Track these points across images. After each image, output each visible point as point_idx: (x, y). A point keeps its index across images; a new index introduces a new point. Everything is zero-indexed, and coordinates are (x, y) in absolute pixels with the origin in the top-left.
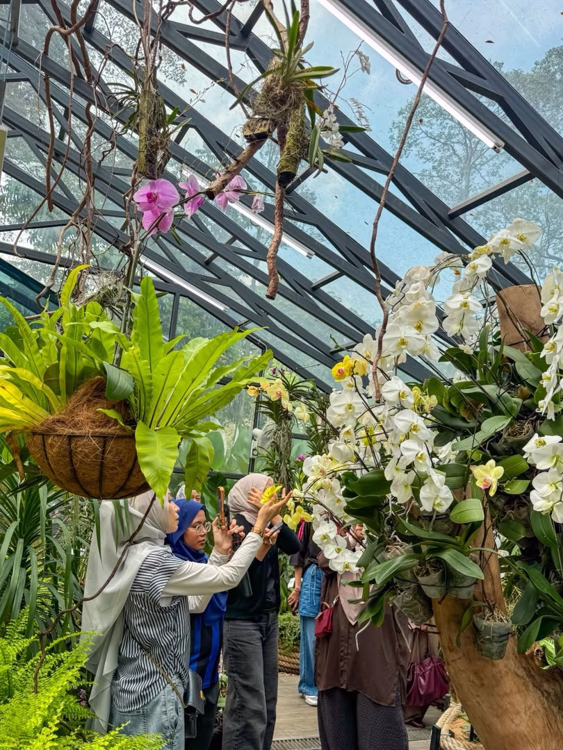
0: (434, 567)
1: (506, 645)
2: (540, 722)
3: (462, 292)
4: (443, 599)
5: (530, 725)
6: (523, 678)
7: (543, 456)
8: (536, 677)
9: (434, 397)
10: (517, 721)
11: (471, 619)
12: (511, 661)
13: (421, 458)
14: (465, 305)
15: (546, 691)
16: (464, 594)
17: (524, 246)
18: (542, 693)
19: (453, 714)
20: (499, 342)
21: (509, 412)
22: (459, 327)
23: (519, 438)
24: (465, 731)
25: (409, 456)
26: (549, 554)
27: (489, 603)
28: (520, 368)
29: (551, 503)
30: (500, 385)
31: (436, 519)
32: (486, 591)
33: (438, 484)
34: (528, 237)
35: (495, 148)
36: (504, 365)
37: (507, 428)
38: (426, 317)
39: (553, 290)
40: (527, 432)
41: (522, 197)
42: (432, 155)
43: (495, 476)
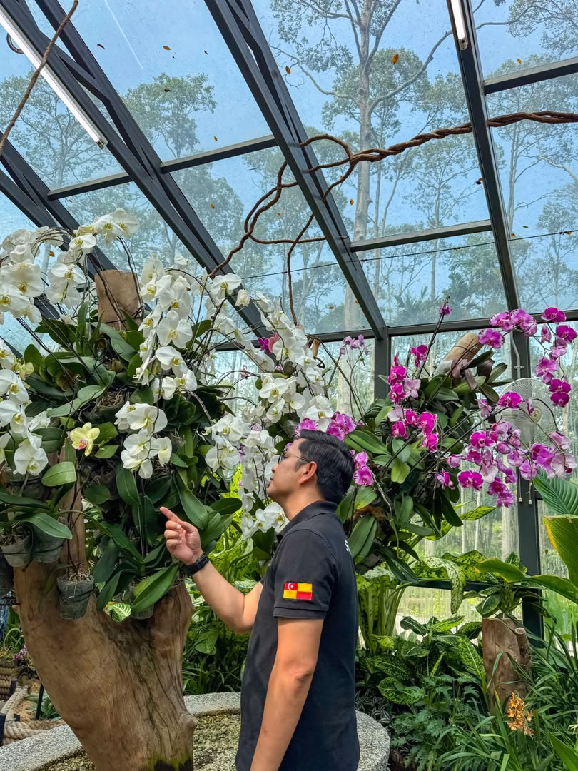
0: (20, 534)
1: (87, 602)
2: (112, 673)
3: (67, 264)
4: (27, 566)
5: (104, 676)
6: (100, 633)
7: (136, 418)
8: (112, 630)
9: (30, 365)
10: (92, 676)
11: (55, 582)
12: (91, 618)
13: (18, 420)
14: (70, 275)
15: (120, 642)
16: (50, 558)
17: (123, 234)
18: (116, 643)
19: (18, 697)
20: (96, 319)
21: (104, 382)
22: (61, 297)
23: (111, 407)
24: (30, 711)
25: (7, 417)
26: (130, 514)
27: (73, 565)
28: (114, 345)
29: (139, 461)
30: (96, 357)
31: (27, 485)
32: (72, 553)
33: (34, 446)
34: (128, 227)
35: (99, 143)
36: (100, 340)
37: (100, 398)
38: (31, 279)
39: (151, 275)
40: (119, 401)
41: (110, 204)
42: (27, 141)
43: (92, 436)
